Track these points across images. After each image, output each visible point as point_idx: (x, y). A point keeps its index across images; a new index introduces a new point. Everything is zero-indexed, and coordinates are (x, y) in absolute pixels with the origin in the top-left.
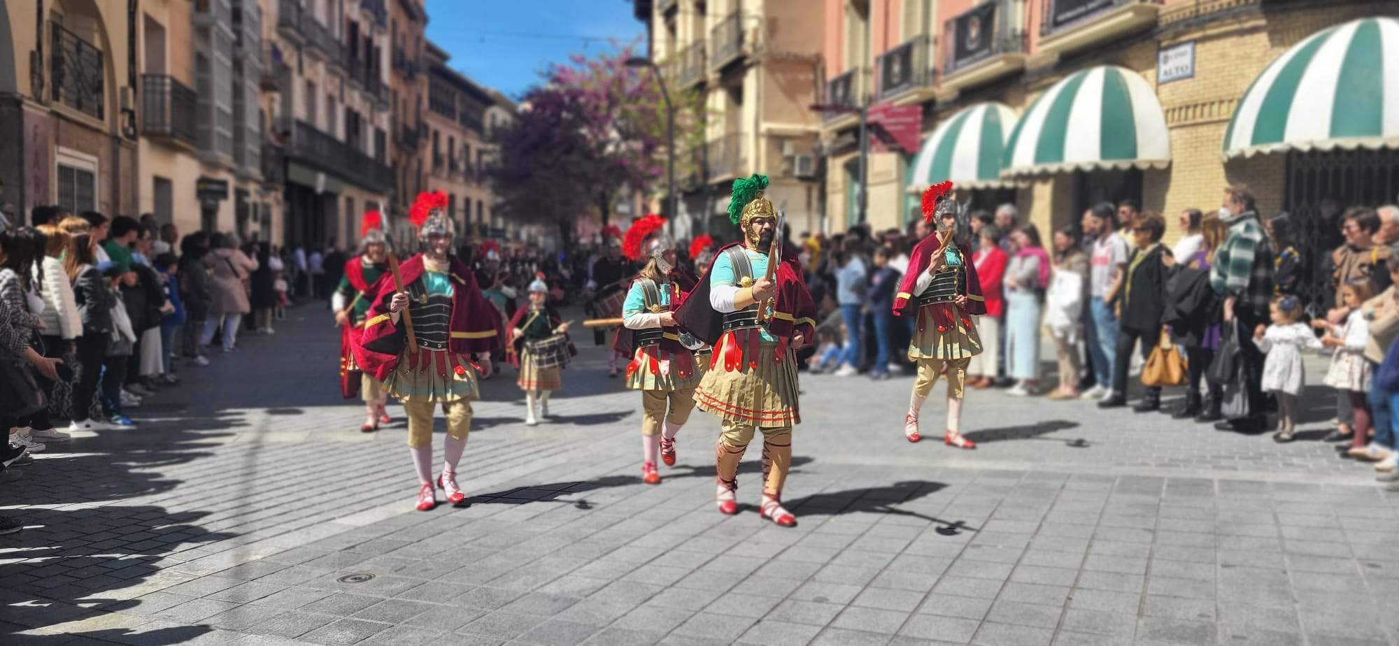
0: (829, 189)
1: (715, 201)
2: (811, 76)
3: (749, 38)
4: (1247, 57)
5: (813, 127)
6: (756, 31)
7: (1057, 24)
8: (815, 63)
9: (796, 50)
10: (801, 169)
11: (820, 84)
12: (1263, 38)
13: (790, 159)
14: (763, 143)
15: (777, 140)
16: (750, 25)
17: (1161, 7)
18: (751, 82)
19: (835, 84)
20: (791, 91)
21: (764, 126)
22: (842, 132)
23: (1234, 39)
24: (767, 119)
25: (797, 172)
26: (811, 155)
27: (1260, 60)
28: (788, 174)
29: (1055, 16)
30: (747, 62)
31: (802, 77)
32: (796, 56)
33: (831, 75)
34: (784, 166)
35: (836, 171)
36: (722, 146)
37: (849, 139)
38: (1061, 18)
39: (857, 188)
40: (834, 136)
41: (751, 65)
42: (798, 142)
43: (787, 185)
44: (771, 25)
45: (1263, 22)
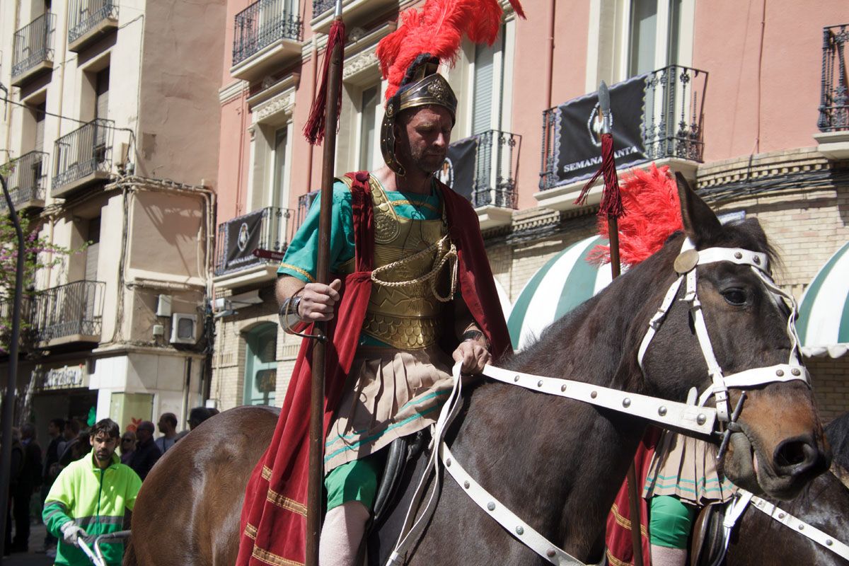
0: (216, 362)
1: (45, 371)
2: (198, 214)
3: (114, 156)
4: (812, 235)
5: (197, 281)
6: (127, 149)
7: (563, 176)
8: (204, 198)
9: (178, 178)
10: (179, 336)
11: (209, 225)
12: (833, 213)
13: (167, 320)
14: (130, 295)
15: (149, 293)
16: (116, 140)
17: (700, 165)
18: (113, 214)
19: (234, 227)
20: (171, 230)
21: (131, 275)
22: (238, 290)
23: (798, 211)
24: (133, 265)
25: (173, 340)
26: (195, 317)
27: (831, 239)
28: (161, 339)
29: (561, 166)
30: (109, 187)
31: (185, 213)
32: (179, 185)
33: (226, 215)
34: (156, 329)
35: (228, 339)
36: (61, 295)
37: (254, 298)
38: (567, 169)
39: (258, 365)
40: (229, 293)
41: (117, 192)
42: (176, 298)
43: (159, 354)
44: (149, 144)
45: (832, 194)
